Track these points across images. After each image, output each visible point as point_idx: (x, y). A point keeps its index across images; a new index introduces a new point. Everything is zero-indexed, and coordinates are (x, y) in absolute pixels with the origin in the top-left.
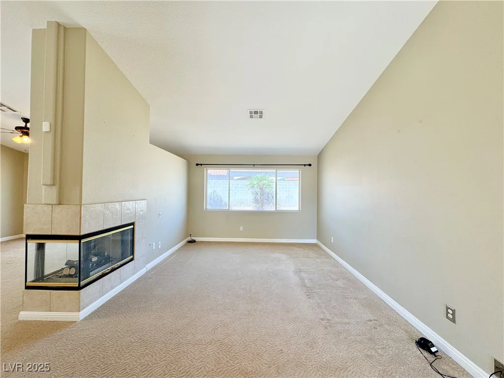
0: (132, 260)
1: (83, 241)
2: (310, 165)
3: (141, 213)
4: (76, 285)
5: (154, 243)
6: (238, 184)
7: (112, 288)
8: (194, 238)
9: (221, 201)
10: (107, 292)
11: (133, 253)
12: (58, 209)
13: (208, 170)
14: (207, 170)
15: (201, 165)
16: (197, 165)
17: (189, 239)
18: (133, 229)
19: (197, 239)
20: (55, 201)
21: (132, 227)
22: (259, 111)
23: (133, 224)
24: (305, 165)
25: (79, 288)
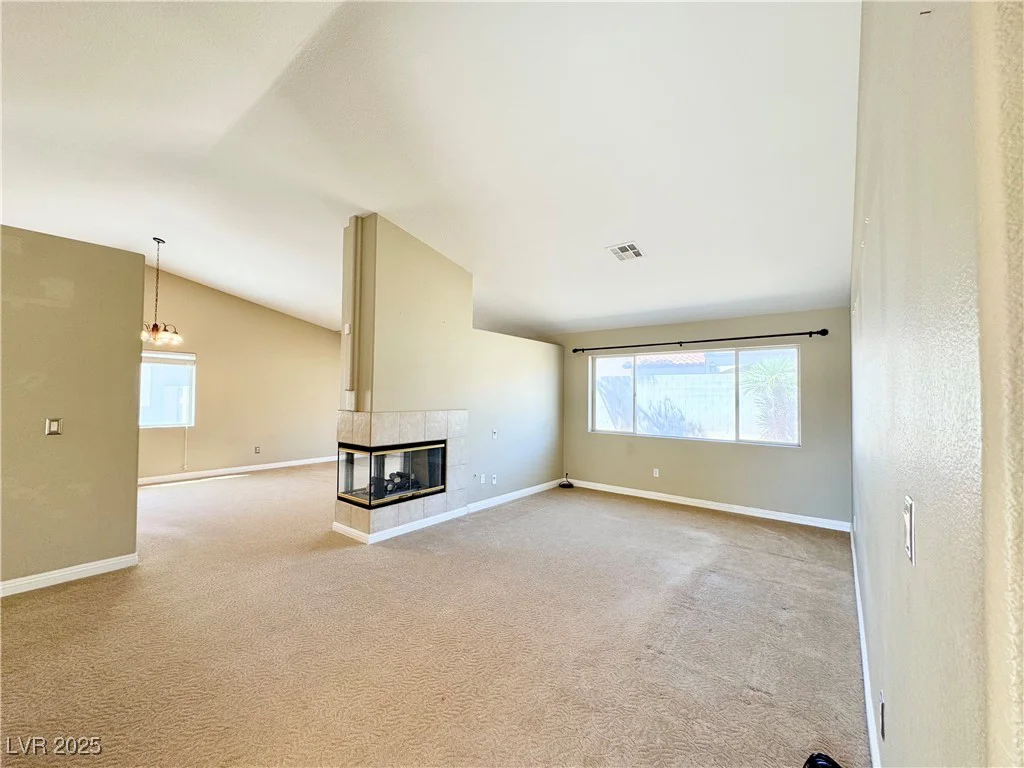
0: (443, 491)
1: (374, 454)
2: (824, 332)
3: (458, 428)
4: (367, 503)
5: (483, 475)
6: (720, 383)
7: (411, 520)
8: (571, 481)
9: (683, 419)
10: (404, 523)
11: (444, 482)
12: (356, 416)
13: (597, 360)
14: (593, 360)
15: (583, 350)
16: (575, 351)
17: (564, 480)
18: (444, 449)
19: (576, 483)
20: (353, 409)
21: (443, 445)
22: (626, 245)
23: (444, 442)
24: (811, 334)
25: (370, 507)
